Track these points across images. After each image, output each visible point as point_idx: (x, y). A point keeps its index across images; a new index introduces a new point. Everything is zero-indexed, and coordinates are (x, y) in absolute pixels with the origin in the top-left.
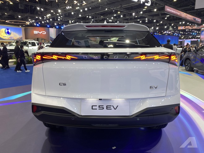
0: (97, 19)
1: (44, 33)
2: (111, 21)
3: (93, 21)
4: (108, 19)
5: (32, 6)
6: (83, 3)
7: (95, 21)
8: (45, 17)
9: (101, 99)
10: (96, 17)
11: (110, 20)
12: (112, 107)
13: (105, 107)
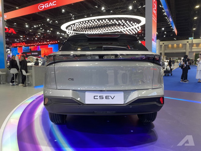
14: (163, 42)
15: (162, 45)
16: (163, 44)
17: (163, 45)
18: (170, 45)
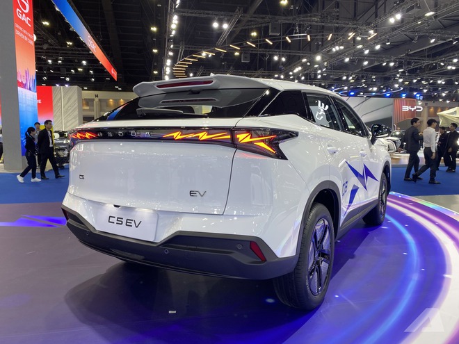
0: (412, 67)
1: (420, 109)
2: (454, 68)
3: (402, 72)
4: (442, 64)
5: (263, 55)
6: (370, 35)
7: (408, 73)
8: (291, 73)
9: (118, 206)
10: (409, 63)
11: (449, 68)
12: (133, 222)
13: (124, 221)
14: (96, 92)
15: (94, 99)
16: (97, 96)
17: (97, 99)
18: (111, 100)
